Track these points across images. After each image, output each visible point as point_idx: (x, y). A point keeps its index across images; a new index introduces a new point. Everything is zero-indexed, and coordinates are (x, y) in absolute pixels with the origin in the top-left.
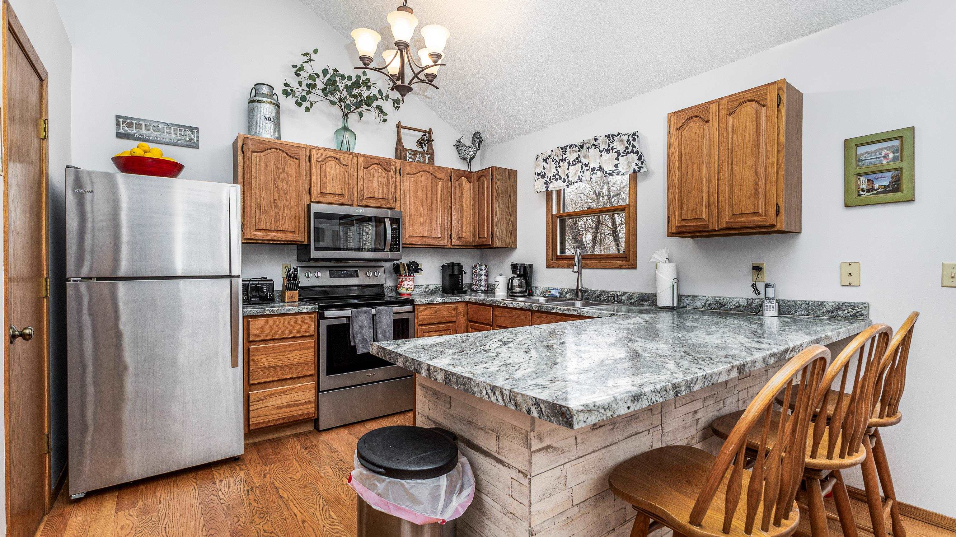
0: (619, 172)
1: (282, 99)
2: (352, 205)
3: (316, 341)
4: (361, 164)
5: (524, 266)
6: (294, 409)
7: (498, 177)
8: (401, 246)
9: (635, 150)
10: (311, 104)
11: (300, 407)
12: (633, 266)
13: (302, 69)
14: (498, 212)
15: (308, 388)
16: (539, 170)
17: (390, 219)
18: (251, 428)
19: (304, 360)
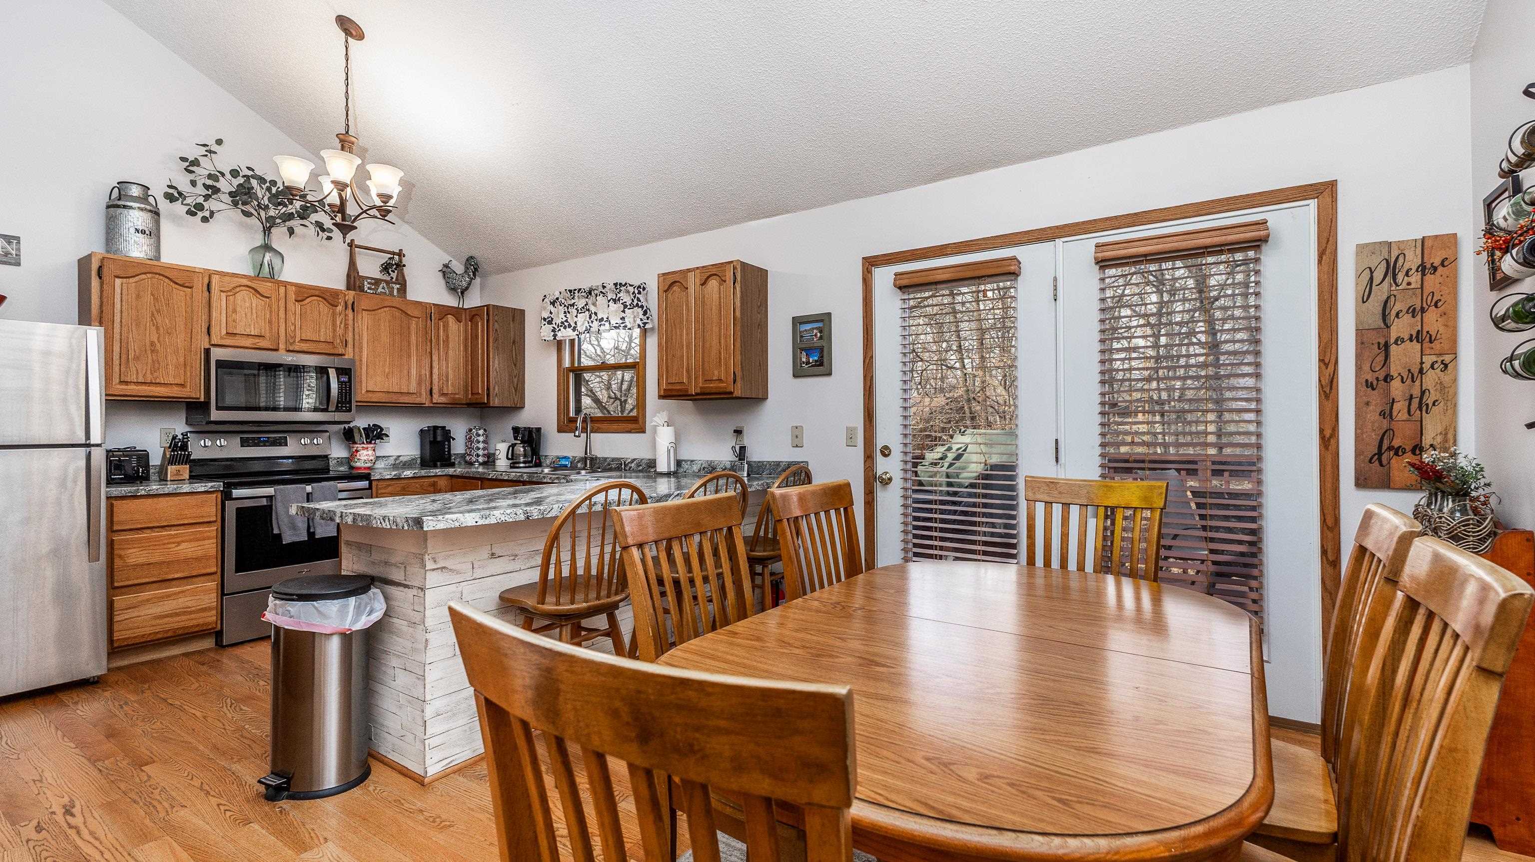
0: (626, 326)
1: (164, 205)
2: (276, 350)
3: (220, 529)
4: (292, 296)
5: (530, 430)
6: (184, 618)
7: (496, 318)
8: (354, 404)
9: (640, 304)
10: (212, 213)
11: (193, 616)
12: (644, 432)
13: (195, 163)
14: (496, 362)
15: (207, 591)
16: (546, 315)
17: (337, 369)
18: (116, 645)
19: (200, 553)
